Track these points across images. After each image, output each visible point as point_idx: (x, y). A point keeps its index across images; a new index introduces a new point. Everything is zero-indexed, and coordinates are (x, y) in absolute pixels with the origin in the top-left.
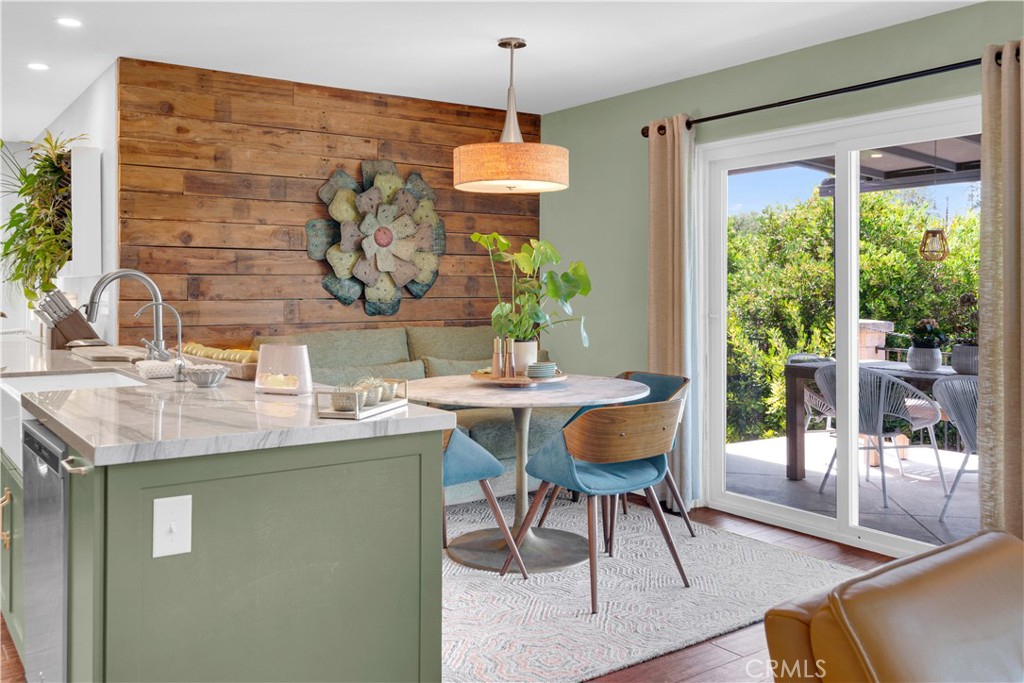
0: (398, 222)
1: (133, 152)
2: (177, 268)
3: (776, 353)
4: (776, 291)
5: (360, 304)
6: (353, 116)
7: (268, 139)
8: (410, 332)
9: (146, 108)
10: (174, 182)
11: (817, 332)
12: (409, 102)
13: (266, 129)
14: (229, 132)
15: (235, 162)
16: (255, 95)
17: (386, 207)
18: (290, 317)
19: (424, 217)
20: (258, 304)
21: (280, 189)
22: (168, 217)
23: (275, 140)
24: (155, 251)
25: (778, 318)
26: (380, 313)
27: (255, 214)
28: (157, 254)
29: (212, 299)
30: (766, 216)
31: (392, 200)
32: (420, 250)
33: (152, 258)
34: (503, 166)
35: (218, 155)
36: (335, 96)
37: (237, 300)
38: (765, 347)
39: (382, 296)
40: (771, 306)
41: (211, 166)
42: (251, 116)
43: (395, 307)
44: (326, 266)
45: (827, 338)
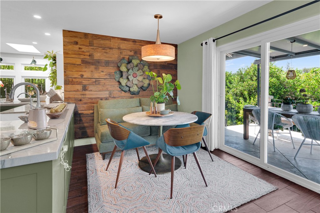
0: (139, 71)
1: (67, 54)
2: (79, 83)
3: (241, 103)
4: (241, 88)
5: (129, 92)
6: (127, 45)
7: (104, 51)
8: (141, 99)
9: (71, 43)
10: (79, 62)
11: (252, 98)
12: (142, 41)
13: (103, 48)
14: (93, 49)
15: (95, 57)
16: (100, 40)
17: (135, 68)
18: (110, 95)
19: (146, 70)
20: (102, 92)
21: (107, 64)
22: (77, 70)
23: (106, 51)
24: (73, 79)
25: (242, 95)
26: (134, 94)
27: (101, 70)
28: (74, 80)
29: (89, 91)
30: (239, 71)
31: (137, 66)
32: (144, 78)
33: (73, 81)
34: (152, 51)
35: (90, 55)
36: (122, 40)
37: (96, 91)
38: (238, 102)
39: (134, 90)
40: (240, 92)
41: (88, 57)
42: (99, 45)
43: (138, 93)
44: (120, 83)
45: (255, 100)
